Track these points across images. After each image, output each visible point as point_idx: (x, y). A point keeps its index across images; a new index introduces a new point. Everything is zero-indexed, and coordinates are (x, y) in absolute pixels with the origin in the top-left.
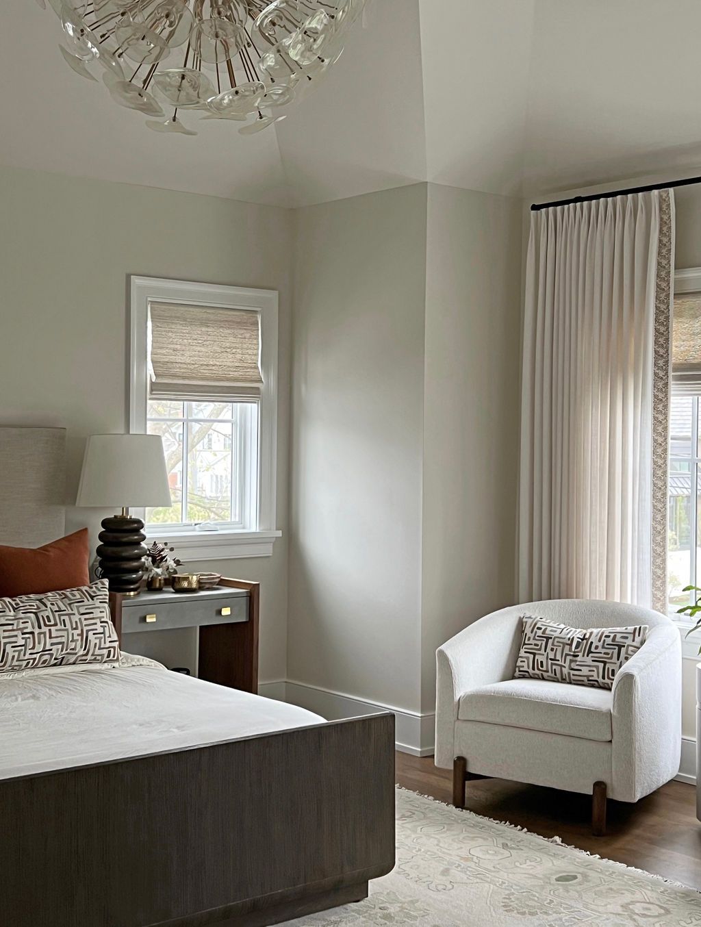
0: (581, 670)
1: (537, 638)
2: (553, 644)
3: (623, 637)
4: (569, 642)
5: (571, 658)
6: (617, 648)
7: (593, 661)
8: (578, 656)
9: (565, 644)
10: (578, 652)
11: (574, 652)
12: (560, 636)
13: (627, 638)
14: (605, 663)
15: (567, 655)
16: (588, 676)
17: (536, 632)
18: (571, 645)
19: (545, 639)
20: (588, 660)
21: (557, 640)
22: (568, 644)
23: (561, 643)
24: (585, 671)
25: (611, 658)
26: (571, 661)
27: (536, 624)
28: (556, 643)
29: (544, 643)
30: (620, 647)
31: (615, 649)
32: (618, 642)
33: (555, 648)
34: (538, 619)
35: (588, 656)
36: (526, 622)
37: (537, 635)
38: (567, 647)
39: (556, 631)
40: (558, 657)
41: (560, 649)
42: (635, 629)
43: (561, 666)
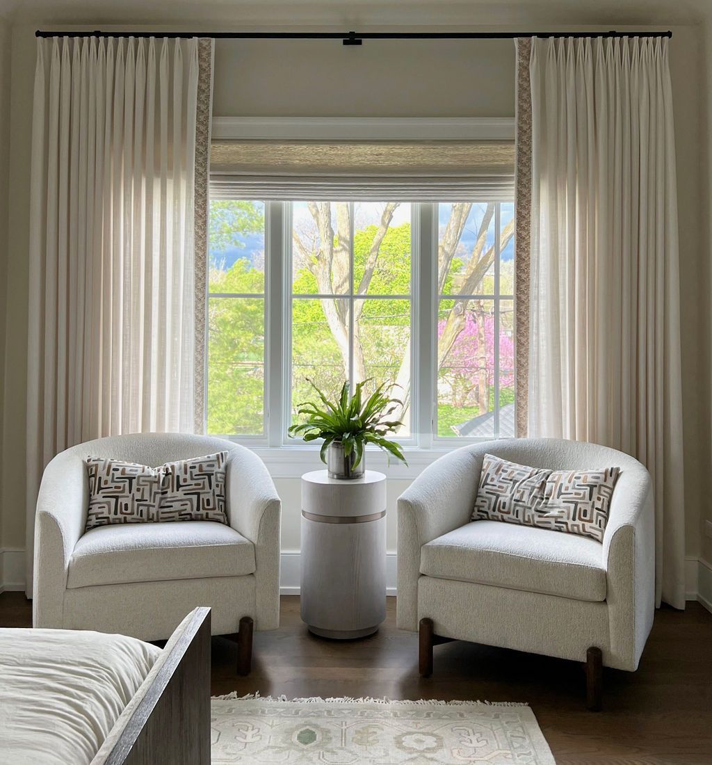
0: (172, 506)
1: (116, 480)
2: (138, 484)
3: (208, 466)
4: (157, 480)
5: (160, 496)
6: (207, 477)
7: (185, 494)
8: (166, 492)
9: (152, 483)
10: (166, 489)
11: (162, 490)
12: (143, 474)
13: (213, 466)
14: (198, 494)
15: (156, 493)
16: (179, 511)
17: (113, 474)
18: (158, 482)
19: (128, 480)
20: (180, 494)
21: (141, 479)
22: (155, 482)
23: (148, 481)
24: (177, 506)
25: (203, 488)
26: (162, 499)
27: (109, 466)
28: (141, 483)
29: (127, 484)
30: (209, 476)
31: (205, 478)
32: (206, 471)
33: (141, 488)
34: (109, 460)
35: (178, 490)
36: (97, 465)
37: (115, 477)
38: (155, 485)
39: (136, 471)
40: (146, 497)
41: (147, 488)
42: (218, 456)
43: (149, 506)
